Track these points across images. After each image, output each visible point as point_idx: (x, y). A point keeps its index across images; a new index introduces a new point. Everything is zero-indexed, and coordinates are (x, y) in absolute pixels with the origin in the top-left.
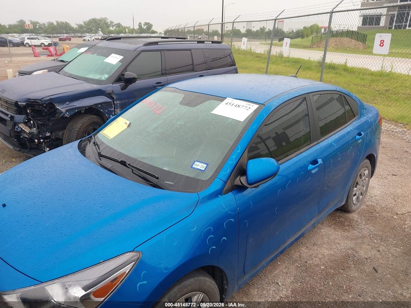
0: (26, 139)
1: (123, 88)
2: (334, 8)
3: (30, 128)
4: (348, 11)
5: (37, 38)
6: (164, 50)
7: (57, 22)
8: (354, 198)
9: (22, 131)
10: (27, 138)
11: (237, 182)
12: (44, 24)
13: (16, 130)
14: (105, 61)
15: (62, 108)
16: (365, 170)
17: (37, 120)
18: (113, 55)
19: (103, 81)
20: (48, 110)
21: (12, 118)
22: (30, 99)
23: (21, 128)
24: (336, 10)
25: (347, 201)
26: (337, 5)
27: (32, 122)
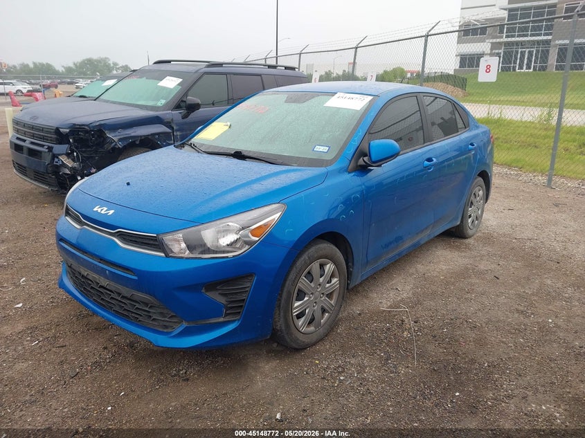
0: (66, 176)
1: (185, 117)
2: (430, 31)
3: (74, 160)
4: (446, 33)
5: (11, 83)
6: (230, 73)
7: (34, 63)
8: (470, 220)
9: (64, 165)
10: (68, 174)
11: (361, 162)
12: (15, 67)
13: (55, 163)
14: (159, 84)
15: (113, 136)
16: (479, 190)
17: (81, 151)
18: (168, 77)
19: (159, 107)
20: (96, 139)
21: (50, 149)
22: (74, 125)
23: (63, 162)
24: (432, 32)
25: (462, 222)
26: (433, 28)
27: (75, 154)
